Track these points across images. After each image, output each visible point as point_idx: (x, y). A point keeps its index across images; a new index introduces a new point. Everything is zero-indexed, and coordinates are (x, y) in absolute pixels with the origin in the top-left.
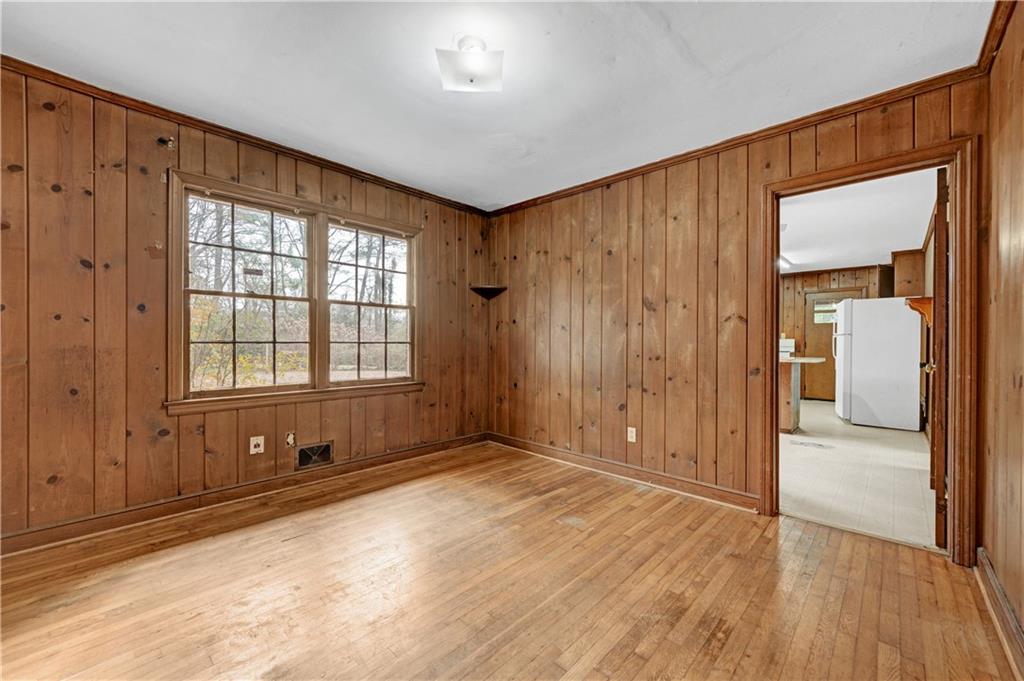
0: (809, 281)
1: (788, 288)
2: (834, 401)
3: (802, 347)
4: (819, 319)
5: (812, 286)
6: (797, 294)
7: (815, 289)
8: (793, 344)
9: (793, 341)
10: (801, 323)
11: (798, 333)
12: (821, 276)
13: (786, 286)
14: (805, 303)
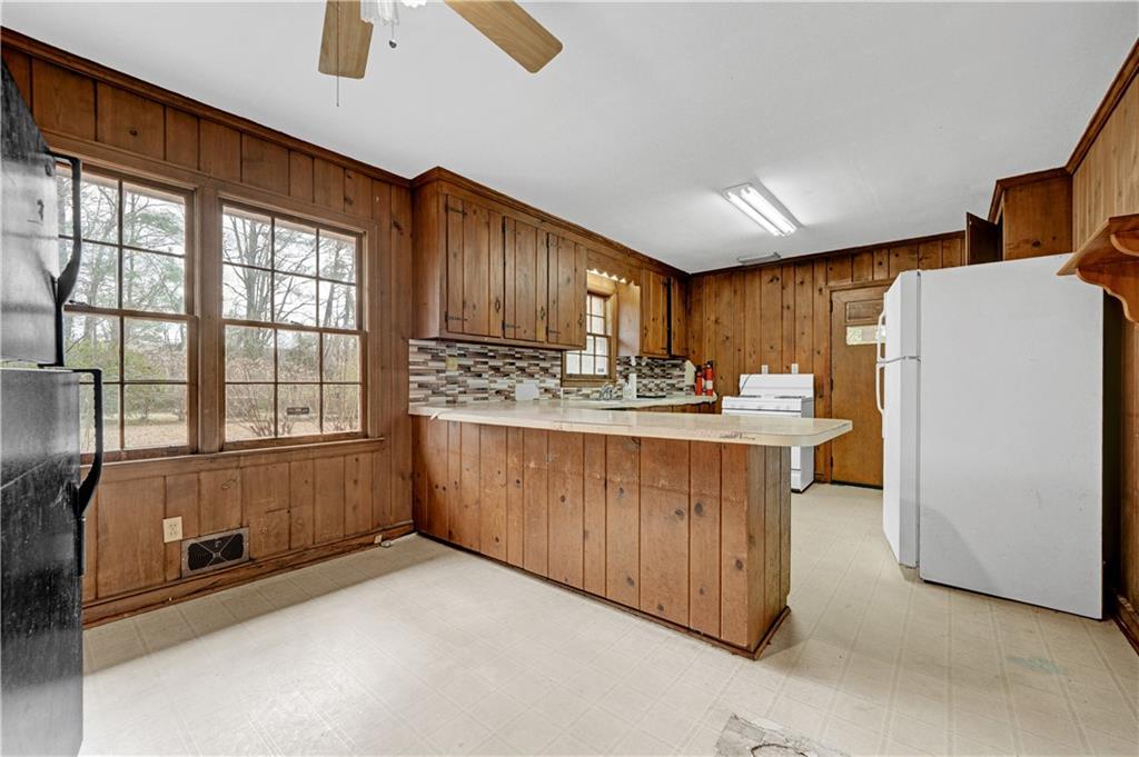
0: (837, 268)
1: (802, 283)
2: (880, 488)
3: (827, 388)
4: (855, 336)
5: (843, 277)
6: (816, 294)
7: (848, 282)
8: (811, 385)
9: (811, 376)
10: (824, 346)
11: (819, 362)
12: (858, 259)
13: (798, 281)
14: (831, 311)
